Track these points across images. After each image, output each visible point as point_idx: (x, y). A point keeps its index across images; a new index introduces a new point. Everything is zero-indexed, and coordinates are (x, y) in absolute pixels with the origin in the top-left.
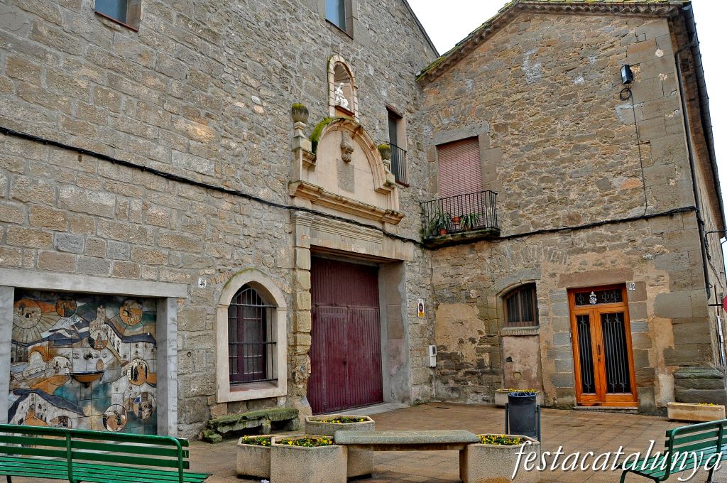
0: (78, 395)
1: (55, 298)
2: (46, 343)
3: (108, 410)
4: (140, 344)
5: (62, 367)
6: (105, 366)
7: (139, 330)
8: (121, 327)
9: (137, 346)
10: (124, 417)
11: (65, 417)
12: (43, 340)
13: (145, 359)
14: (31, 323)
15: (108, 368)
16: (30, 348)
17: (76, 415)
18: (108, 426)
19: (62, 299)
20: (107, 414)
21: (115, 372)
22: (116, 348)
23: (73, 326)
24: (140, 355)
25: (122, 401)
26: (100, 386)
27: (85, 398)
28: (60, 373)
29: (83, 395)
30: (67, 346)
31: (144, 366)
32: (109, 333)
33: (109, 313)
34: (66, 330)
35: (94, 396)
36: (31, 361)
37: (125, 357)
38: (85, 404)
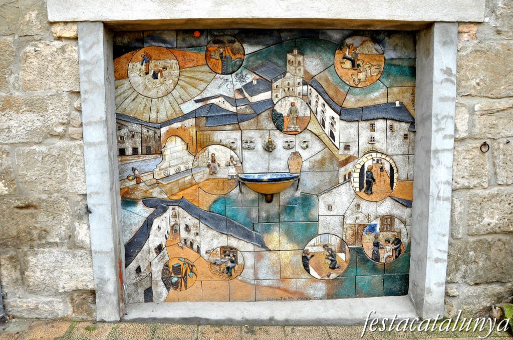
0: (254, 214)
1: (203, 41)
2: (191, 122)
3: (312, 243)
4: (380, 124)
5: (223, 164)
6: (306, 165)
7: (377, 96)
8: (337, 91)
9: (372, 128)
10: (342, 256)
11: (232, 248)
12: (185, 117)
13: (389, 152)
14: (163, 88)
15: (312, 169)
16: (164, 130)
17: (250, 247)
18: (311, 269)
19: (215, 42)
20: (310, 248)
21: (327, 176)
22: (327, 131)
23: (240, 91)
24: (378, 146)
25: (339, 229)
26: (296, 199)
27: (268, 219)
28: (219, 175)
29: (264, 215)
30: (230, 127)
31: (387, 167)
32: (313, 103)
33: (313, 64)
34: (227, 99)
35: (284, 218)
36: (167, 152)
37: (347, 147)
38: (267, 230)
